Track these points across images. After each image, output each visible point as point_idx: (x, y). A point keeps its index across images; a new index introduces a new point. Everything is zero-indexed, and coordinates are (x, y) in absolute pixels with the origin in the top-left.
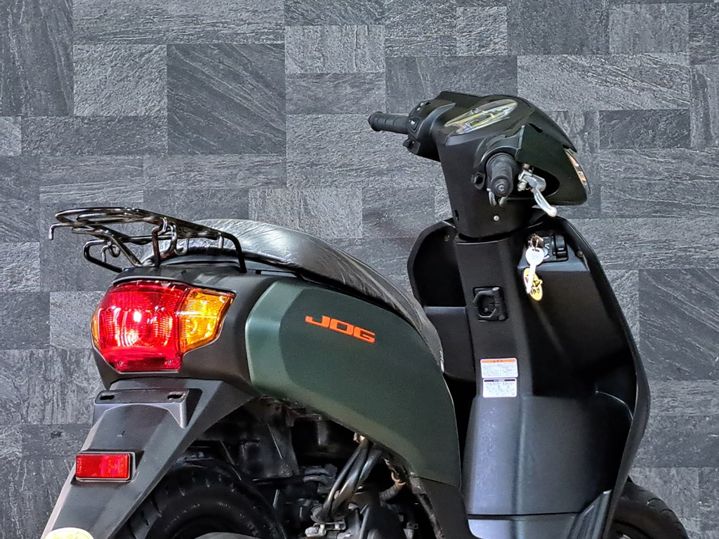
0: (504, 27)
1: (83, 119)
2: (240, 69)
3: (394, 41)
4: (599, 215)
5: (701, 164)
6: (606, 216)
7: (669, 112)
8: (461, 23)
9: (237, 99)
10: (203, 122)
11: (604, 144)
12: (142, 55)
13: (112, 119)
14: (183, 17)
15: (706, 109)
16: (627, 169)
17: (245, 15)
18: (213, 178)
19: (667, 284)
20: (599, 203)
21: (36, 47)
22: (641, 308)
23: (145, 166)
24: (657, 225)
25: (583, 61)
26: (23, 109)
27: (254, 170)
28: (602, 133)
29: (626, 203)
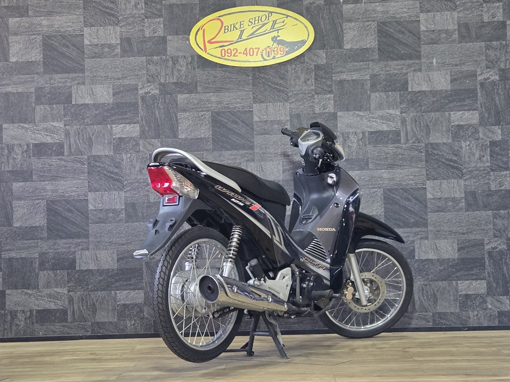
0: (332, 102)
1: (182, 139)
2: (237, 120)
3: (293, 108)
4: (368, 169)
5: (405, 150)
6: (371, 169)
7: (393, 131)
8: (317, 101)
9: (237, 131)
10: (224, 139)
11: (370, 143)
12: (202, 116)
13: (192, 139)
14: (217, 102)
15: (407, 130)
16: (378, 152)
17: (239, 100)
18: (228, 159)
19: (393, 194)
20: (368, 164)
21: (165, 114)
22: (384, 203)
23: (204, 155)
24: (389, 172)
25: (361, 113)
26: (161, 137)
27: (243, 156)
28: (369, 139)
29: (378, 164)
